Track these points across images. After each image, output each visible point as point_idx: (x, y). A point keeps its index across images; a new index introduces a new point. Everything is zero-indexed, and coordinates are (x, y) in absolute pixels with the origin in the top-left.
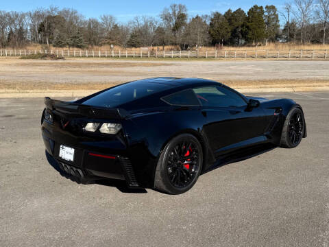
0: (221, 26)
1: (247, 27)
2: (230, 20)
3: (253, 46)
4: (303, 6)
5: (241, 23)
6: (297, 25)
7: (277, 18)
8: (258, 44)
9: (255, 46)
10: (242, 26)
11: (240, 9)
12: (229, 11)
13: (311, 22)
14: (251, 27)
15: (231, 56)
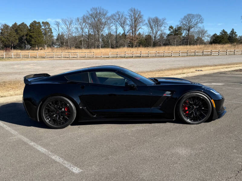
0: (10, 35)
1: (30, 36)
2: (16, 31)
3: (36, 50)
4: (68, 23)
5: (25, 33)
6: (65, 37)
7: (51, 30)
8: (40, 48)
9: (38, 50)
10: (27, 35)
11: (23, 23)
12: (16, 24)
13: (74, 35)
14: (33, 36)
15: (18, 57)
